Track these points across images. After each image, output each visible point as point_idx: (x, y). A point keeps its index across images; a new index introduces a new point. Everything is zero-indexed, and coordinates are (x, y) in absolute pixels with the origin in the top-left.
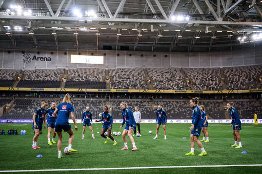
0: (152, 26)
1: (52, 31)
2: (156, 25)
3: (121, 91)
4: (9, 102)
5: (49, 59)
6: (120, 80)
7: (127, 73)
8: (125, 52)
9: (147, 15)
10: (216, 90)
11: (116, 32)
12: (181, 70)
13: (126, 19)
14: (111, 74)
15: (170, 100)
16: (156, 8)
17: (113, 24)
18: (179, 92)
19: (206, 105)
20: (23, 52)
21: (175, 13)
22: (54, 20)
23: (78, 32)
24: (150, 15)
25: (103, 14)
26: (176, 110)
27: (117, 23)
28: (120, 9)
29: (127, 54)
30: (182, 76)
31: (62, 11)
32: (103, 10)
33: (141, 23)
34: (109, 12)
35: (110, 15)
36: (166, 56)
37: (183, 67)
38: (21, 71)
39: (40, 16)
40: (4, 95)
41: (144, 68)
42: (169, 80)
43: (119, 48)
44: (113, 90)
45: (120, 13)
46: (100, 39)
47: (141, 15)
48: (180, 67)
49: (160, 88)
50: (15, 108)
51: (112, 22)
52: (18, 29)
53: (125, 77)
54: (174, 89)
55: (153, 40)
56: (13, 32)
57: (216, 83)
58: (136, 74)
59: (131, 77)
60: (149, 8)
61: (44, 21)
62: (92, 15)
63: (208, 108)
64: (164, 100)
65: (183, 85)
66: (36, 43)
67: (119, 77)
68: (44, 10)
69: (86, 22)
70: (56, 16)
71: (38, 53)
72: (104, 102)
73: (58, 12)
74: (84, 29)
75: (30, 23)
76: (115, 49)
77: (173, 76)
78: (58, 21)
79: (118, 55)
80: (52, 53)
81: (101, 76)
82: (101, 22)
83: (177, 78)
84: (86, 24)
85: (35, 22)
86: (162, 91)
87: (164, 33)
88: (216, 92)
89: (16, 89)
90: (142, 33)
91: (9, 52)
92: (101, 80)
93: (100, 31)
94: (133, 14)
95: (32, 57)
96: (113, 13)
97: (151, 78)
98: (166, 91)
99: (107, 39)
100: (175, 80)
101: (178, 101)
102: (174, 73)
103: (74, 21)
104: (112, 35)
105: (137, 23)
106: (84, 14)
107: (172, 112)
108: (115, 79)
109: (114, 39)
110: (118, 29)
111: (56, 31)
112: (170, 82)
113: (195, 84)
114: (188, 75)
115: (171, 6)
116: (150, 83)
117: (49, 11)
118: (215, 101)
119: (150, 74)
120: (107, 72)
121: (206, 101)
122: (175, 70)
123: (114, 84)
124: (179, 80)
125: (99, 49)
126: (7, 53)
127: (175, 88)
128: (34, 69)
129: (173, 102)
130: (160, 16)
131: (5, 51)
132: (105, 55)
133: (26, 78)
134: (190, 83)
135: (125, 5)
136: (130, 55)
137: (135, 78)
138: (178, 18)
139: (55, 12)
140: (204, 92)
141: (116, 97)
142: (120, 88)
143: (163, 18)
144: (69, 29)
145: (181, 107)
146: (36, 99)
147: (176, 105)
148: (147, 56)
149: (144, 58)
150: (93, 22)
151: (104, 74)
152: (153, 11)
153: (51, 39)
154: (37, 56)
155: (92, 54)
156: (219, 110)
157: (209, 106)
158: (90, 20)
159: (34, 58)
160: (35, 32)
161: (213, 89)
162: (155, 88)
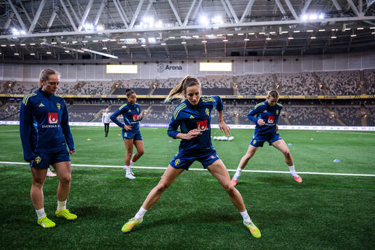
0: (280, 28)
1: (182, 40)
2: (285, 27)
3: (248, 97)
4: (147, 108)
5: (180, 68)
6: (247, 86)
7: (255, 79)
8: (254, 57)
9: (276, 16)
10: (353, 95)
11: (244, 37)
12: (314, 75)
13: (254, 23)
14: (239, 80)
15: (299, 106)
16: (286, 8)
17: (240, 29)
18: (309, 97)
19: (340, 111)
20: (157, 62)
21: (307, 12)
22: (183, 30)
23: (206, 40)
24: (279, 16)
25: (229, 19)
26: (305, 116)
27: (243, 28)
28: (247, 12)
29: (255, 60)
30: (314, 80)
31: (190, 20)
32: (229, 15)
33: (269, 26)
34: (235, 16)
35: (236, 20)
36: (297, 60)
37: (316, 71)
38: (156, 80)
39: (169, 26)
40: (142, 102)
41: (273, 73)
42: (299, 85)
43: (247, 53)
44: (240, 97)
45: (247, 17)
46: (228, 45)
47: (269, 17)
48: (312, 71)
49: (290, 94)
50: (152, 113)
51: (238, 27)
52: (152, 40)
53: (252, 83)
54: (304, 94)
55: (284, 43)
56: (148, 44)
57: (354, 88)
58: (264, 79)
59: (259, 83)
60: (278, 8)
61: (173, 32)
62: (219, 21)
63: (342, 114)
64: (293, 106)
65: (315, 90)
66: (168, 52)
67: (247, 83)
68: (173, 20)
69: (212, 29)
70: (185, 26)
71: (171, 62)
72: (232, 108)
73: (186, 22)
74: (211, 37)
75: (161, 34)
76: (243, 55)
77: (304, 81)
78: (186, 30)
79: (246, 61)
80: (183, 62)
81: (228, 83)
82: (227, 28)
83: (308, 83)
84: (212, 31)
85: (166, 33)
86: (291, 97)
87: (294, 35)
88: (353, 97)
89: (152, 97)
90: (271, 36)
91: (145, 63)
92: (229, 87)
93: (228, 38)
94: (260, 17)
95: (165, 67)
96: (239, 18)
97: (280, 84)
98: (295, 97)
99: (235, 45)
100: (306, 85)
101: (308, 106)
102: (305, 77)
103: (201, 29)
104: (239, 41)
105: (264, 26)
106: (211, 21)
107: (301, 118)
108: (242, 85)
109: (242, 45)
110: (245, 34)
111: (186, 40)
112: (300, 87)
113: (328, 89)
114: (321, 80)
115: (304, 4)
116: (279, 88)
117: (177, 21)
118: (350, 106)
119: (279, 79)
120: (235, 79)
121: (340, 107)
122: (307, 75)
123: (241, 91)
124: (311, 85)
125: (227, 55)
126: (143, 64)
127: (306, 93)
128: (167, 78)
129: (303, 108)
130: (290, 16)
131: (142, 62)
132: (233, 61)
133: (161, 87)
134: (322, 88)
135: (253, 8)
136: (258, 61)
137: (263, 84)
138: (311, 17)
139: (183, 21)
140: (339, 97)
141: (243, 103)
142: (247, 94)
143: (294, 19)
144: (197, 37)
145: (311, 113)
146: (169, 105)
147: (305, 111)
148: (276, 60)
149: (273, 63)
150: (220, 28)
151: (231, 81)
152: (283, 12)
153: (181, 48)
154: (169, 65)
155: (220, 61)
156: (355, 116)
157: (343, 112)
158: (216, 27)
159: (167, 67)
160: (167, 42)
161: (350, 93)
162: (284, 94)
